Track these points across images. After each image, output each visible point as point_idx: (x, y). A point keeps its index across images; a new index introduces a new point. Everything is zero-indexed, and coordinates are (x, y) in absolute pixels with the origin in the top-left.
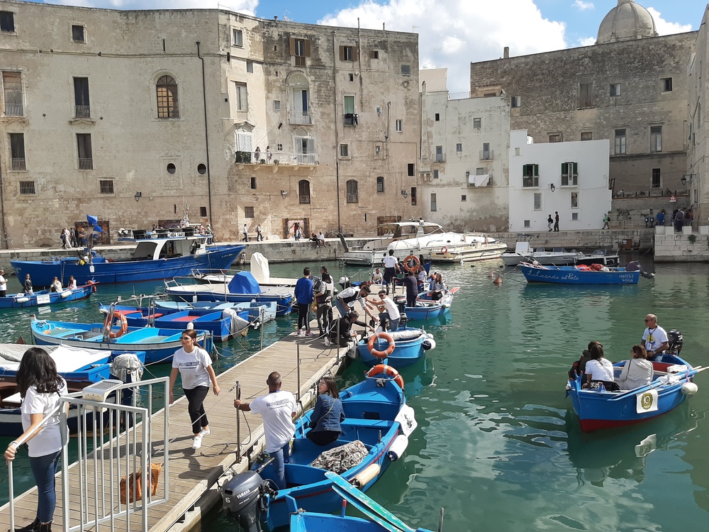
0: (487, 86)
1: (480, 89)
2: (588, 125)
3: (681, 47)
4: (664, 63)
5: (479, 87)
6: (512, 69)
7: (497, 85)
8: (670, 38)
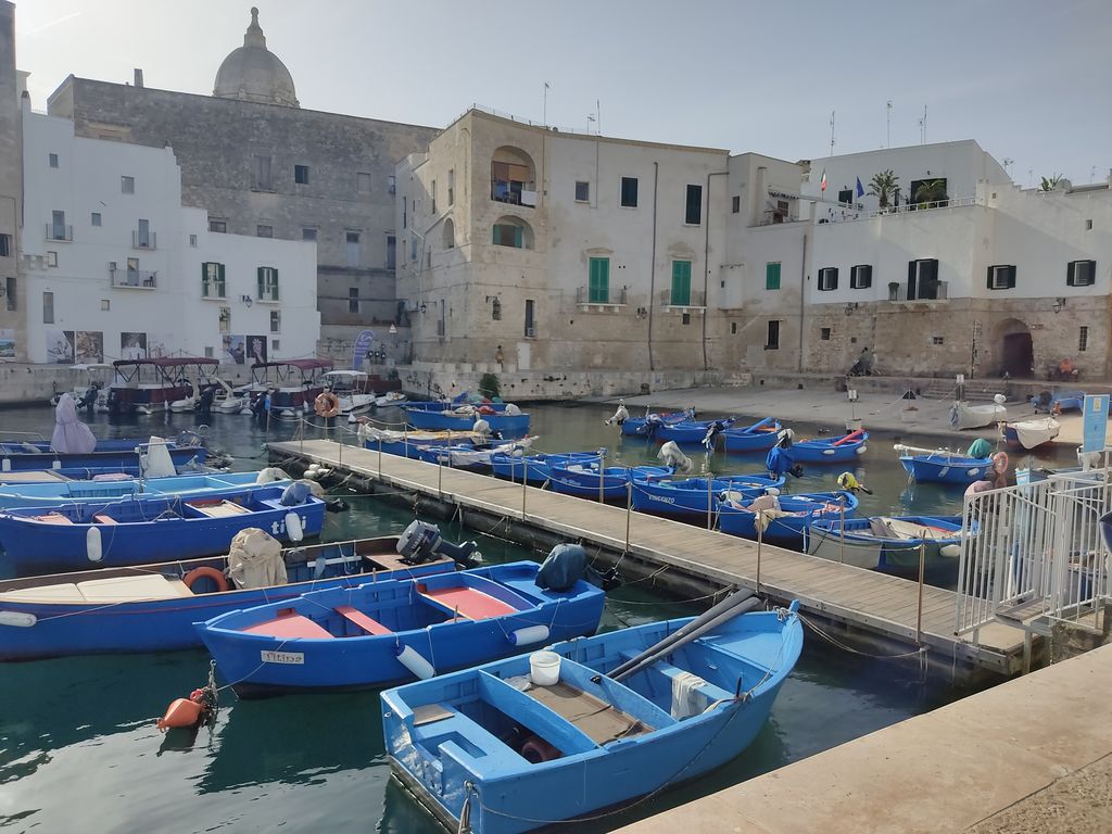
0: (105, 123)
1: (91, 125)
2: (267, 215)
3: (381, 139)
4: (362, 153)
5: (91, 121)
6: (149, 107)
7: (123, 125)
8: (368, 122)
